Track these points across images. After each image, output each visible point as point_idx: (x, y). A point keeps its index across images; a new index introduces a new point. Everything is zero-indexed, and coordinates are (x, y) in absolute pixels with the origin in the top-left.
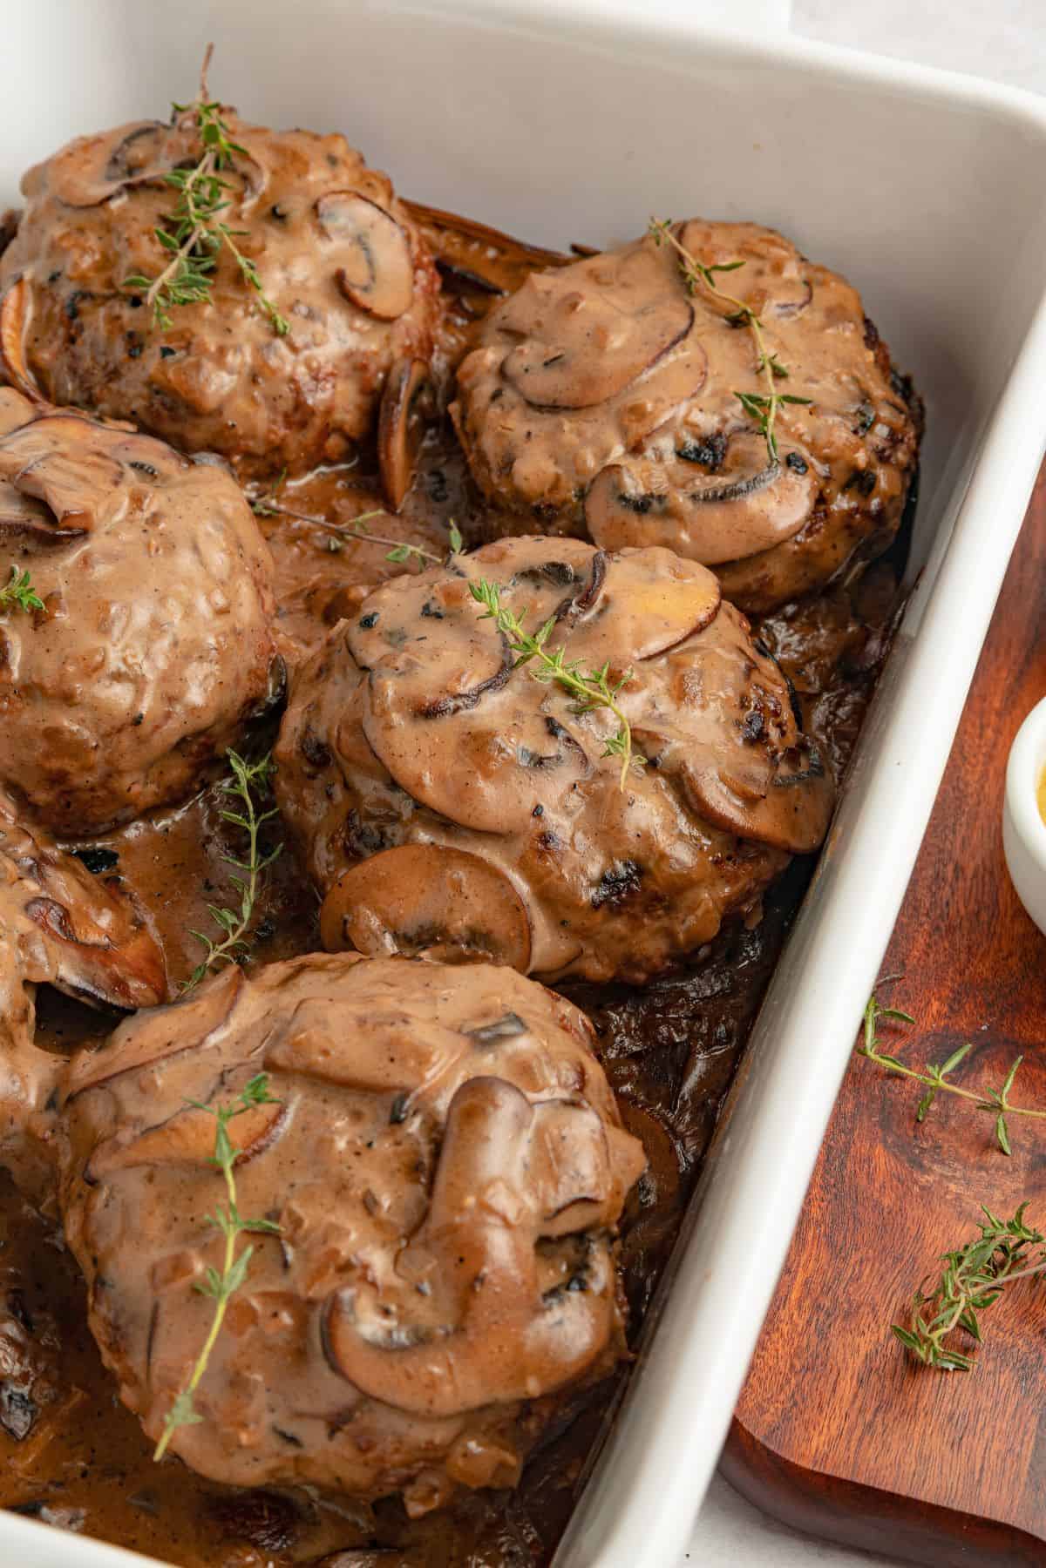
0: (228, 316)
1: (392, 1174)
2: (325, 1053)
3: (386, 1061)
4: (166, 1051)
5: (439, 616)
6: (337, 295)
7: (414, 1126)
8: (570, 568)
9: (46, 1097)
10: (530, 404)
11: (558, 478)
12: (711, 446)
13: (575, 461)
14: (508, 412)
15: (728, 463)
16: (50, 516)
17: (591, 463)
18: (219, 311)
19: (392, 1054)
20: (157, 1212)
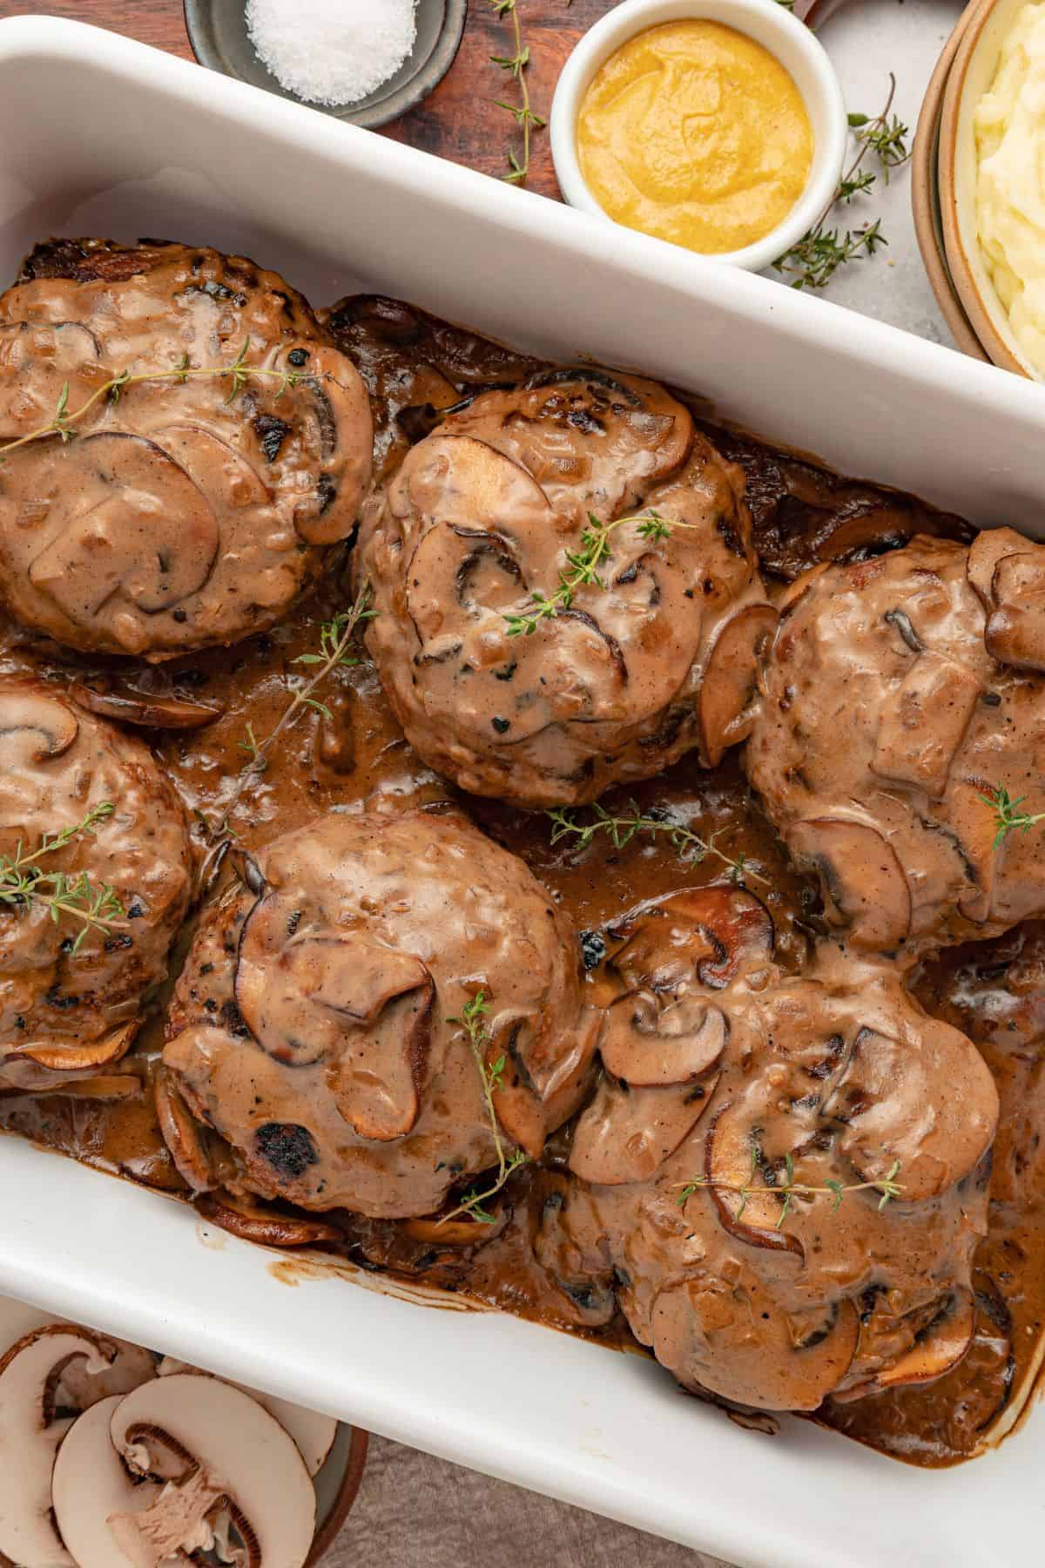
0: (97, 859)
1: (1032, 704)
2: (940, 753)
3: (952, 708)
4: (893, 871)
5: (514, 667)
6: (62, 760)
7: (999, 689)
8: (466, 557)
9: (886, 960)
10: (201, 588)
11: (285, 567)
12: (264, 431)
13: (282, 550)
14: (205, 608)
15: (286, 418)
16: (411, 992)
17: (280, 537)
18: (90, 867)
19: (946, 704)
20: (1030, 869)
